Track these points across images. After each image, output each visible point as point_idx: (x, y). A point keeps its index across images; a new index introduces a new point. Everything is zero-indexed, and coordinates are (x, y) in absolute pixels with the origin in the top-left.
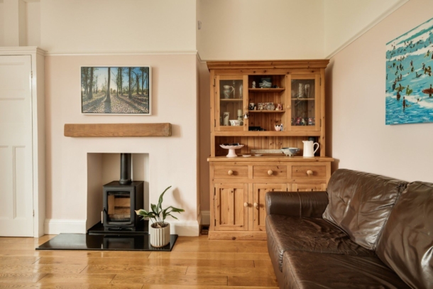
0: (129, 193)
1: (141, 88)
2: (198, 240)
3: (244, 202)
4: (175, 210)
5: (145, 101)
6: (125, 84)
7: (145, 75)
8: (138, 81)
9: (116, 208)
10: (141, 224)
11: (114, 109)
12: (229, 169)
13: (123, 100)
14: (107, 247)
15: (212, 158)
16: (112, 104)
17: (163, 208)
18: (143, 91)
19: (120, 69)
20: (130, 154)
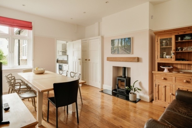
0: (124, 80)
1: (128, 45)
2: (149, 103)
3: (170, 93)
4: (139, 89)
5: (129, 49)
6: (123, 44)
7: (129, 40)
8: (127, 43)
9: (121, 85)
10: (128, 92)
11: (120, 52)
12: (162, 77)
13: (122, 49)
14: (118, 97)
15: (156, 72)
16: (119, 51)
17: (135, 87)
18: (129, 46)
19: (122, 39)
20: (126, 68)
